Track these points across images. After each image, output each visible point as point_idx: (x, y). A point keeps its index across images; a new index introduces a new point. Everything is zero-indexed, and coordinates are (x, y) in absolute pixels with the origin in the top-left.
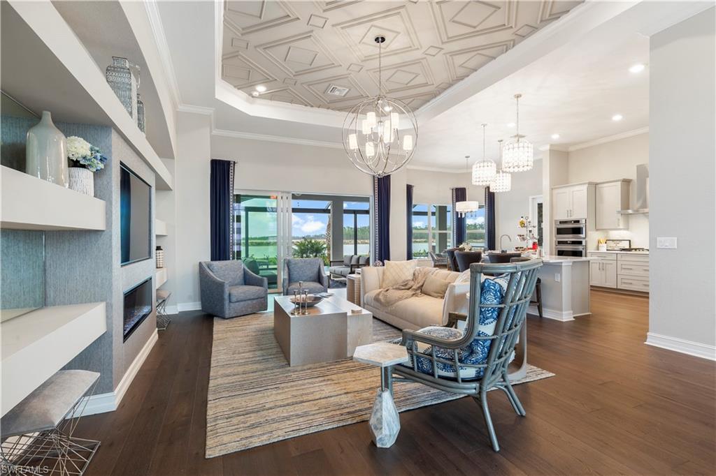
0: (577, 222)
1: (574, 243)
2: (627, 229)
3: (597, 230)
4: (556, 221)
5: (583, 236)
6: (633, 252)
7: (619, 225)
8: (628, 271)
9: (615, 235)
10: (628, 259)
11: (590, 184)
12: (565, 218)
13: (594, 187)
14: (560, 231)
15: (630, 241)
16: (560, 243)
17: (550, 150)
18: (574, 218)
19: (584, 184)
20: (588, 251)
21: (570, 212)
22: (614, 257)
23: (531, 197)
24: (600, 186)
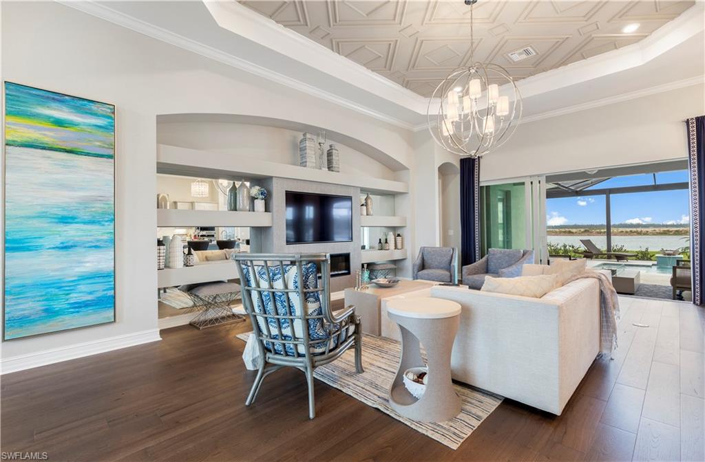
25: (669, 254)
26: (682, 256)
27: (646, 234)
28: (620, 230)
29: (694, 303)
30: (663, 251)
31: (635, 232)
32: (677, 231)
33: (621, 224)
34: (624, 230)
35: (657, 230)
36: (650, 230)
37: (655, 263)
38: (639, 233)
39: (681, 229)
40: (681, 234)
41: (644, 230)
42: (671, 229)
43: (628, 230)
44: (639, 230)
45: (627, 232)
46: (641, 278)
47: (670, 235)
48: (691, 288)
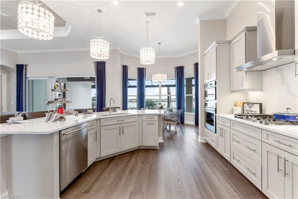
13: (229, 45)
24: (232, 43)
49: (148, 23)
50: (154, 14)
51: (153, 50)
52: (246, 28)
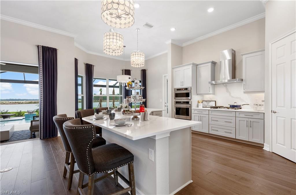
0: (186, 89)
1: (184, 103)
2: (214, 94)
3: (197, 94)
4: (175, 89)
5: (190, 98)
6: (218, 109)
7: (209, 91)
8: (216, 122)
9: (207, 97)
10: (215, 114)
11: (193, 64)
12: (179, 87)
13: (196, 66)
14: (177, 95)
15: (215, 101)
16: (177, 102)
17: (172, 44)
18: (185, 86)
19: (190, 64)
20: (192, 108)
21: (182, 83)
22: (207, 112)
23: (163, 75)
24: (199, 66)
25: (30, 113)
26: (36, 113)
27: (22, 103)
28: (10, 102)
29: (40, 139)
30: (28, 112)
31: (17, 103)
32: (35, 102)
33: (11, 99)
34: (12, 102)
35: (27, 102)
36: (24, 102)
37: (24, 117)
38: (19, 103)
39: (36, 101)
40: (36, 103)
41: (21, 102)
42: (32, 101)
43: (14, 102)
44: (19, 101)
45: (13, 103)
46: (15, 128)
47: (32, 103)
48: (39, 130)
49: (138, 30)
50: (151, 26)
51: (143, 54)
52: (212, 61)
